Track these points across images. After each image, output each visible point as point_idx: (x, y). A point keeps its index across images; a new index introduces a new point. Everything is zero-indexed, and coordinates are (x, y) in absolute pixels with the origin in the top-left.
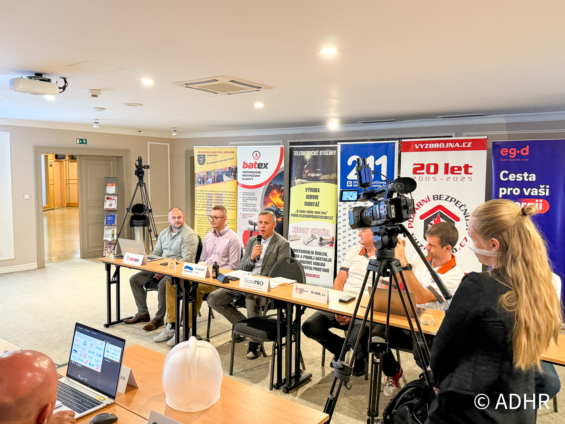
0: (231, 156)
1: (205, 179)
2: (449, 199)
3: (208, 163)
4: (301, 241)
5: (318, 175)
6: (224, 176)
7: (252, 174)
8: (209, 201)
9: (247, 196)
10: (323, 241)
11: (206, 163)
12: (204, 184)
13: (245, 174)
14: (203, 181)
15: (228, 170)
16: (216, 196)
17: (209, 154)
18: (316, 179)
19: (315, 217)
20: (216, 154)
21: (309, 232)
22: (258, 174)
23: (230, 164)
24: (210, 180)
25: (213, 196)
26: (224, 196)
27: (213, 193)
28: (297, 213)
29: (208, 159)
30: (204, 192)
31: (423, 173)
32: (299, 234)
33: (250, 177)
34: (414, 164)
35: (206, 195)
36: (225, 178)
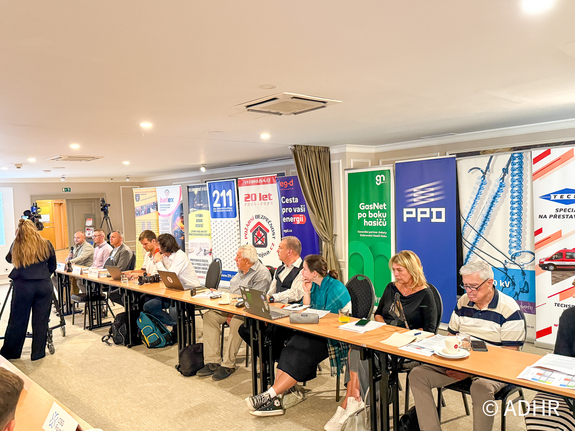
0: (154, 194)
1: (140, 211)
2: (263, 218)
3: (141, 200)
4: (194, 253)
5: (202, 205)
6: (151, 208)
7: (165, 206)
8: (143, 227)
9: (164, 222)
10: (206, 252)
11: (140, 200)
12: (139, 215)
13: (162, 206)
14: (139, 214)
15: (153, 204)
16: (147, 223)
17: (142, 193)
18: (200, 208)
19: (201, 235)
20: (146, 193)
21: (199, 246)
22: (169, 206)
23: (153, 200)
24: (143, 212)
25: (146, 223)
26: (151, 223)
27: (145, 221)
28: (192, 233)
29: (142, 197)
30: (140, 221)
31: (249, 201)
32: (194, 248)
33: (164, 209)
34: (245, 195)
35: (141, 223)
36: (152, 210)
